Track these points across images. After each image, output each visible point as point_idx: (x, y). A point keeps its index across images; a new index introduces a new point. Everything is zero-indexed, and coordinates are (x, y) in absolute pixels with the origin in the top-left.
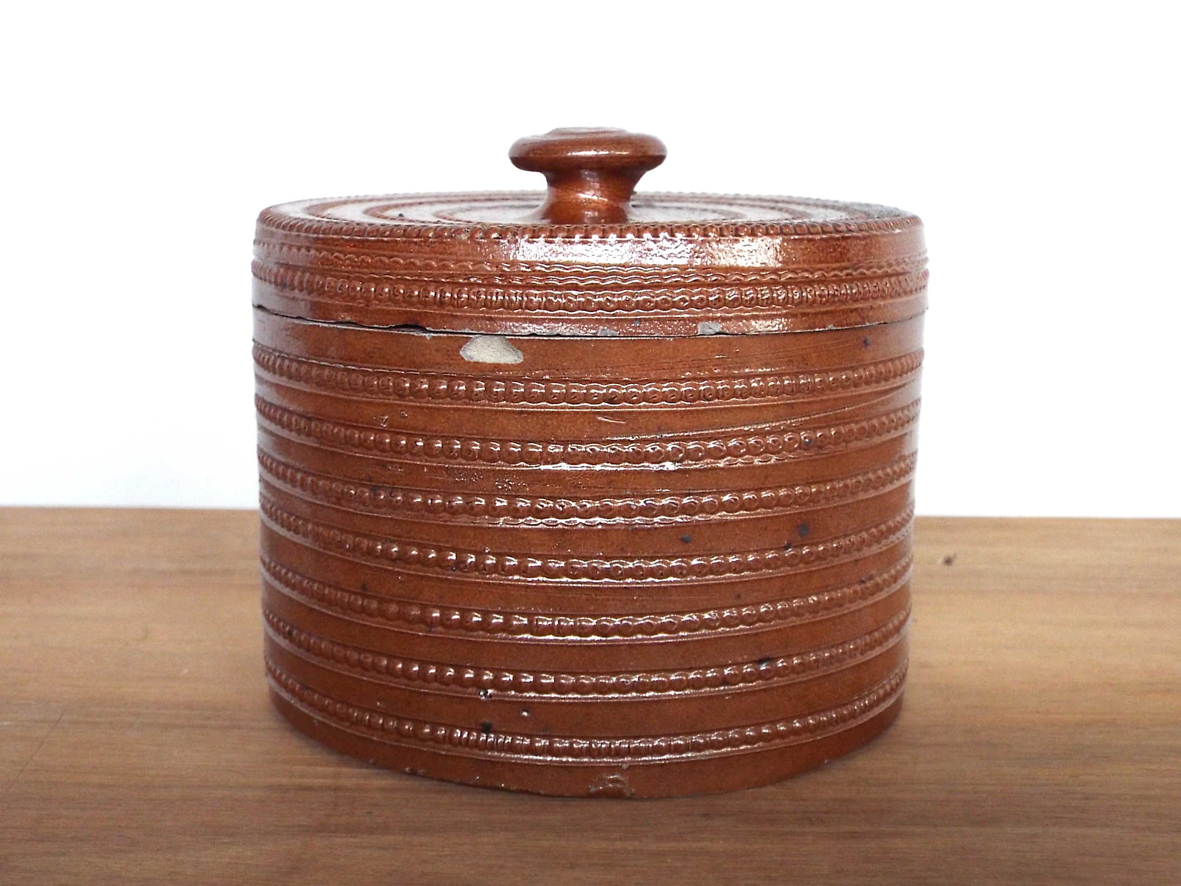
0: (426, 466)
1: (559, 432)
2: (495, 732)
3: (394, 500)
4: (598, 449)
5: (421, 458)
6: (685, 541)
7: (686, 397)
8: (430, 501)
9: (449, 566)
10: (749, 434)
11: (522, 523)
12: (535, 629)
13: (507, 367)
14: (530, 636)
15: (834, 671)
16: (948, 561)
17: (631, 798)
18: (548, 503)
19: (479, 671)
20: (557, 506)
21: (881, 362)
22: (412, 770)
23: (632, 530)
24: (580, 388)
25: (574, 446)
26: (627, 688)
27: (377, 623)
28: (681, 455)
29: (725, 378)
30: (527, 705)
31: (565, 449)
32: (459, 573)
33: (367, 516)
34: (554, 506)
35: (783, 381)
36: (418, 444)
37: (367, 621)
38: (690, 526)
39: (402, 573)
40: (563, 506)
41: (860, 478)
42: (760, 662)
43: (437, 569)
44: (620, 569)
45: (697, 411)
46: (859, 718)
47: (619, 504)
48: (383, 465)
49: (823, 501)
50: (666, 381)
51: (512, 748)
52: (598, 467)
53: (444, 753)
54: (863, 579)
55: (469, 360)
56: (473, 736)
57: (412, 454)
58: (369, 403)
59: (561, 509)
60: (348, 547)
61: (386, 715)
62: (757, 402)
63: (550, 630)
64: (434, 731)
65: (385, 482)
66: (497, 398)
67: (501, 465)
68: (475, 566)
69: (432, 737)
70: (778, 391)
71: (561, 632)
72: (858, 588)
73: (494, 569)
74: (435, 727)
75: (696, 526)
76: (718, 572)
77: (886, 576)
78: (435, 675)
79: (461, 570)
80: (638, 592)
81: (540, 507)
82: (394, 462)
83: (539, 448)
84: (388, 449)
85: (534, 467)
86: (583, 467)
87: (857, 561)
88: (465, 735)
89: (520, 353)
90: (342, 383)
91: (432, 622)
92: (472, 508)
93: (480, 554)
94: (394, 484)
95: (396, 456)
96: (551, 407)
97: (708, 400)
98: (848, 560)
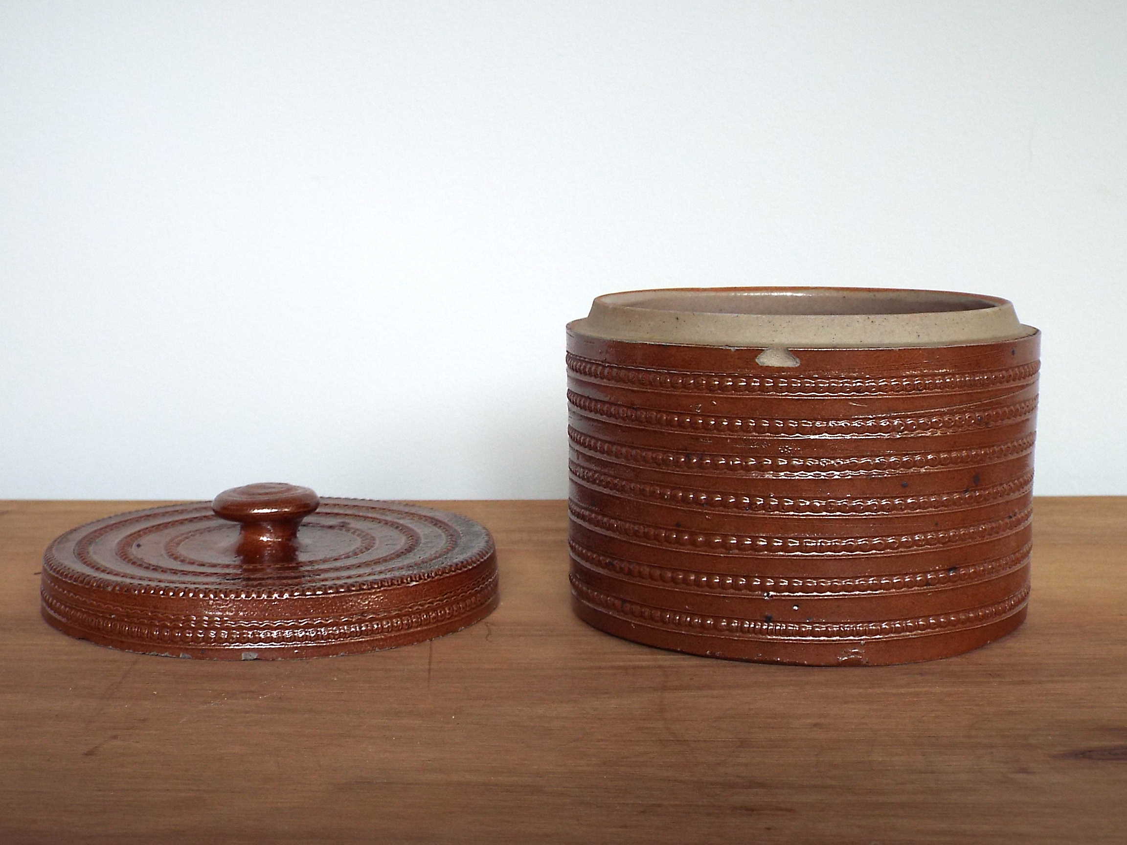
0: (730, 438)
1: (823, 413)
2: (773, 622)
3: (705, 462)
4: (849, 424)
5: (726, 433)
6: (904, 486)
7: (906, 389)
8: (731, 463)
9: (744, 507)
10: (945, 414)
11: (797, 475)
12: (804, 549)
13: (788, 369)
14: (800, 553)
15: (994, 578)
17: (865, 666)
18: (815, 462)
19: (763, 578)
20: (821, 463)
21: (1021, 366)
22: (711, 653)
23: (870, 479)
24: (838, 383)
25: (833, 422)
26: (865, 588)
27: (688, 550)
28: (902, 428)
29: (930, 376)
30: (797, 602)
31: (827, 424)
32: (751, 512)
33: (683, 475)
34: (819, 464)
35: (966, 377)
36: (724, 423)
37: (680, 549)
38: (907, 476)
39: (709, 513)
40: (825, 463)
41: (1009, 445)
42: (949, 570)
43: (735, 509)
44: (862, 505)
45: (912, 397)
46: (1008, 613)
47: (863, 462)
48: (697, 438)
49: (988, 460)
50: (893, 377)
51: (786, 633)
52: (848, 437)
53: (736, 638)
54: (1011, 515)
55: (762, 365)
56: (758, 625)
57: (718, 430)
58: (685, 396)
59: (824, 465)
60: (666, 497)
61: (693, 615)
62: (948, 392)
63: (815, 549)
64: (729, 624)
65: (697, 451)
66: (782, 390)
67: (783, 436)
68: (763, 507)
69: (728, 628)
70: (962, 385)
71: (822, 550)
72: (1007, 520)
73: (777, 507)
74: (730, 621)
75: (911, 476)
76: (924, 507)
77: (1022, 514)
78: (731, 584)
79: (752, 509)
80: (873, 521)
81: (810, 465)
82: (706, 437)
83: (809, 424)
84: (701, 427)
85: (806, 437)
86: (838, 437)
87: (1007, 502)
88: (752, 626)
89: (798, 360)
90: (665, 383)
91: (730, 546)
92: (762, 466)
93: (766, 498)
94: (704, 451)
95: (706, 432)
96: (819, 396)
97: (920, 390)
98: (1001, 501)
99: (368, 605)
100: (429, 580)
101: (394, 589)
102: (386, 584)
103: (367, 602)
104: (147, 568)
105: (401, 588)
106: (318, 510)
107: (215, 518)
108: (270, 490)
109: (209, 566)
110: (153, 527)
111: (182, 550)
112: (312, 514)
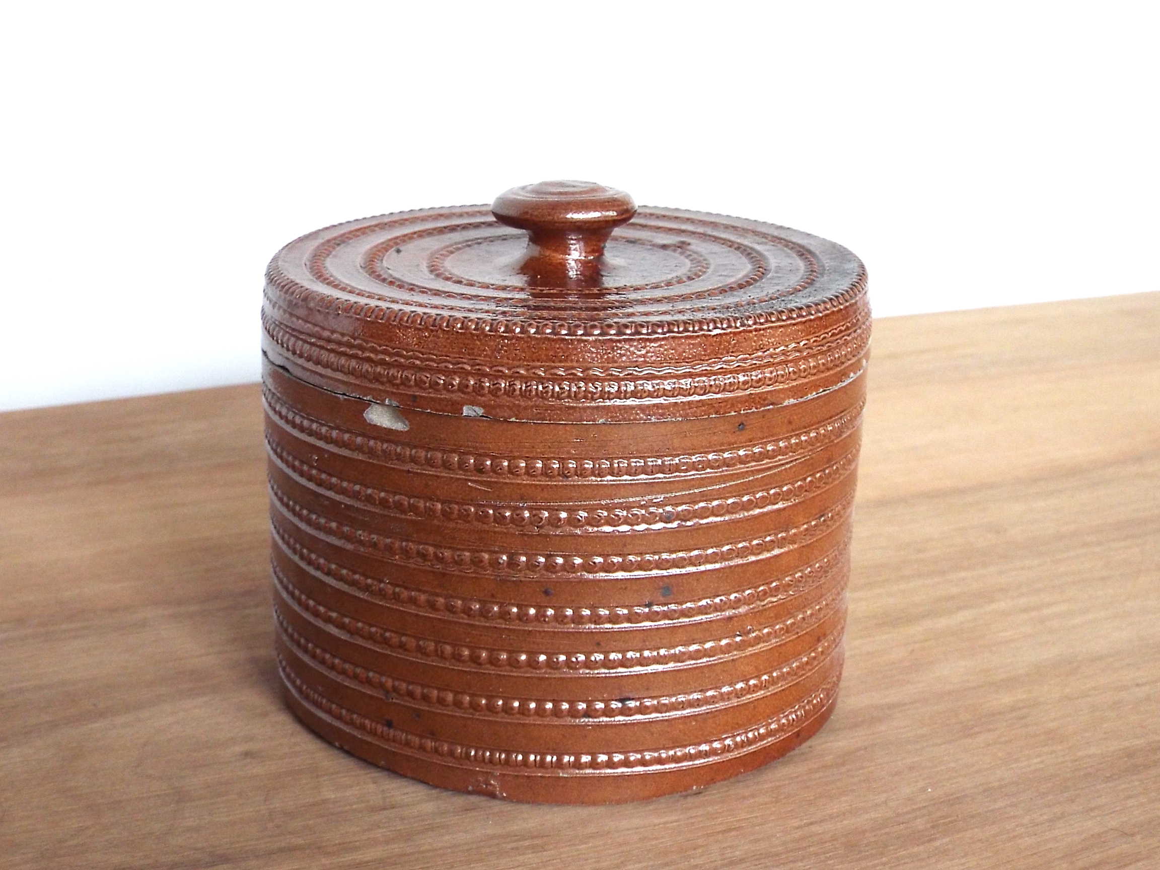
0: (344, 503)
1: (438, 492)
6: (548, 594)
11: (413, 563)
13: (399, 432)
18: (433, 549)
23: (501, 580)
25: (450, 505)
38: (552, 581)
55: (369, 422)
67: (395, 513)
75: (558, 582)
85: (419, 518)
89: (407, 423)
96: (432, 471)
99: (644, 356)
100: (742, 329)
101: (687, 337)
102: (691, 329)
103: (643, 352)
104: (400, 287)
105: (698, 336)
106: (632, 221)
107: (497, 224)
108: (566, 190)
109: (481, 287)
110: (415, 233)
111: (451, 265)
112: (624, 225)
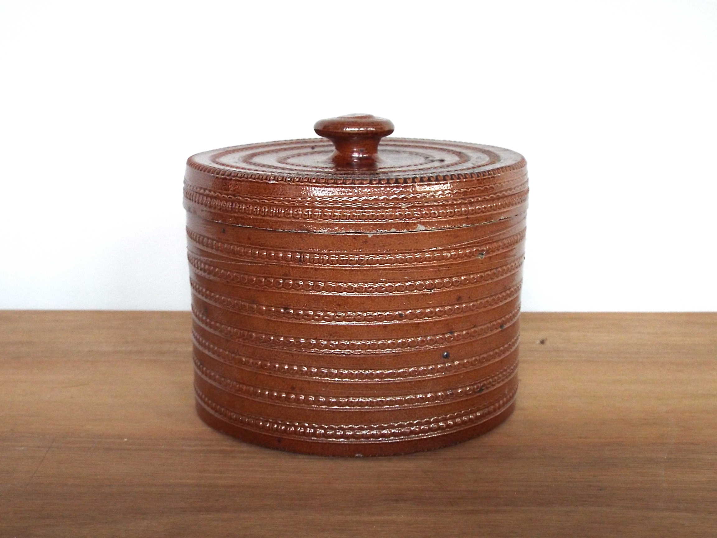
16: (542, 342)
